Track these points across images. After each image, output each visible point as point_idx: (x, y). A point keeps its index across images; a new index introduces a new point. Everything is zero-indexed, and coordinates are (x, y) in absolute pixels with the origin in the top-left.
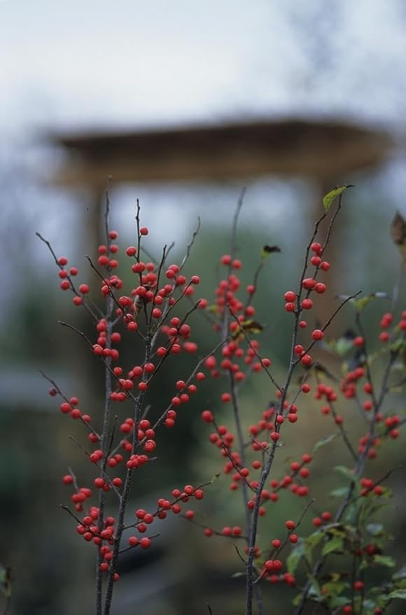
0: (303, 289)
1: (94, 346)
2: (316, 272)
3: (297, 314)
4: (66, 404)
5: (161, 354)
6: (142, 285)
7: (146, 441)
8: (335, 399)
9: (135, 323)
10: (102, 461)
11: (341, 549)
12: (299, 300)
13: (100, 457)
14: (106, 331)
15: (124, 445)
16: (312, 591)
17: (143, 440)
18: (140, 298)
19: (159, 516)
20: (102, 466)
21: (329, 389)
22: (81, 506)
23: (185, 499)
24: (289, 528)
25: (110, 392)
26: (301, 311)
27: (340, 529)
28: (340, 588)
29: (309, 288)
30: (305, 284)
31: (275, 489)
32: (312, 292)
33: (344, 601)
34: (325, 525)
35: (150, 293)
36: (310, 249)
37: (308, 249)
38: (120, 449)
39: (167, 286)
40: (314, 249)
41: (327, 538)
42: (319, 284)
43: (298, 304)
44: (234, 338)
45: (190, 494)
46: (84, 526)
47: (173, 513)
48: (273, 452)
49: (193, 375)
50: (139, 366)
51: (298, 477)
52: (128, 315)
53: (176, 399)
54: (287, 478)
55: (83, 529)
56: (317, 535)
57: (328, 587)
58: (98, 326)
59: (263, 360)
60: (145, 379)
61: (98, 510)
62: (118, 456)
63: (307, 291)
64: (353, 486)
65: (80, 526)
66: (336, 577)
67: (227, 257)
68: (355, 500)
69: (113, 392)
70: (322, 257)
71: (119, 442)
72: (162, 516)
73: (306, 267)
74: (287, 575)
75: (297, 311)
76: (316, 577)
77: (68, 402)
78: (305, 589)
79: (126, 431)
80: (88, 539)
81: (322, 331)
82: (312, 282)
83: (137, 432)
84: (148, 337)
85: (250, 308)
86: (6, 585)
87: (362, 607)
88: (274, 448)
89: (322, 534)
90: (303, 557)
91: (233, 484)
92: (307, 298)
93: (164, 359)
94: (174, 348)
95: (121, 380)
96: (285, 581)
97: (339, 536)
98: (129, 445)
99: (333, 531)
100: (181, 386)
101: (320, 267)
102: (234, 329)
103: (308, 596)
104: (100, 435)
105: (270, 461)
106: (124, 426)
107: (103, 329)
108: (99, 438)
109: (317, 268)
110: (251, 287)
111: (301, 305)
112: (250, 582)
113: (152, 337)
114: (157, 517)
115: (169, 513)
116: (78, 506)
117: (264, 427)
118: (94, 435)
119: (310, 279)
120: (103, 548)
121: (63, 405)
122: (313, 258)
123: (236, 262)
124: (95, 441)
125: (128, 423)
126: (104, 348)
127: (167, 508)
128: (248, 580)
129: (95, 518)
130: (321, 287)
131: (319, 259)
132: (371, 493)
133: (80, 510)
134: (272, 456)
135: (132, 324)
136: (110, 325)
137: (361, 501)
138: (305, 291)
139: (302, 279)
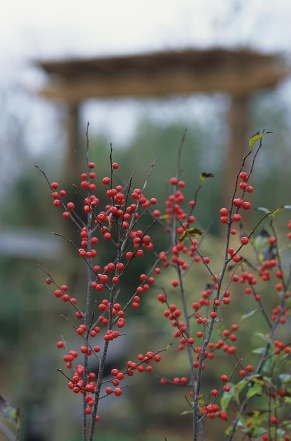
0: (234, 206)
1: (79, 250)
2: (243, 194)
3: (229, 225)
4: (59, 290)
5: (129, 257)
6: (114, 206)
7: (118, 319)
8: (255, 283)
9: (110, 234)
10: (85, 332)
11: (260, 393)
12: (230, 214)
13: (85, 330)
14: (88, 237)
15: (101, 320)
16: (240, 423)
17: (116, 318)
18: (114, 215)
19: (128, 374)
20: (86, 336)
21: (250, 275)
22: (70, 365)
23: (147, 361)
24: (224, 381)
25: (91, 282)
26: (232, 222)
27: (260, 378)
28: (259, 422)
29: (238, 205)
30: (235, 202)
31: (212, 350)
32: (240, 209)
33: (262, 430)
34: (249, 376)
35: (120, 211)
36: (239, 177)
37: (238, 177)
38: (99, 322)
39: (132, 205)
40: (242, 177)
41: (250, 385)
42: (246, 202)
43: (230, 217)
44: (181, 241)
45: (150, 358)
46: (74, 383)
47: (138, 371)
48: (212, 326)
49: (152, 270)
50: (112, 263)
51: (229, 340)
52: (104, 227)
53: (140, 288)
54: (221, 341)
55: (72, 385)
56: (243, 383)
57: (251, 420)
58: (82, 233)
59: (204, 258)
60: (117, 274)
61: (83, 367)
62: (97, 328)
63: (237, 208)
64: (269, 346)
65: (70, 383)
66: (257, 413)
67: (174, 179)
68: (270, 357)
69: (93, 282)
70: (248, 182)
71: (98, 318)
72: (130, 374)
73: (236, 190)
74: (221, 412)
75: (229, 222)
76: (242, 414)
77: (60, 289)
78: (234, 422)
79: (103, 309)
80: (76, 392)
81: (248, 238)
82: (241, 201)
83: (111, 311)
84: (119, 244)
85: (192, 217)
86: (16, 420)
87: (276, 435)
88: (212, 324)
89: (247, 382)
90: (232, 398)
91: (180, 346)
92: (236, 213)
93: (131, 260)
94: (138, 252)
95: (99, 275)
96: (220, 416)
97: (259, 384)
98: (105, 320)
99: (255, 380)
100: (144, 278)
101: (246, 190)
102: (181, 233)
103: (237, 428)
104: (84, 313)
105: (210, 333)
106: (101, 305)
107: (85, 236)
108: (83, 315)
109: (244, 191)
110: (192, 202)
111: (232, 218)
112: (196, 421)
113: (122, 244)
114: (127, 375)
115: (136, 372)
116: (68, 364)
117: (203, 303)
118: (79, 313)
119: (239, 199)
120: (87, 397)
121: (56, 291)
122: (241, 183)
123: (181, 182)
124: (80, 317)
125: (104, 303)
126: (87, 252)
127: (134, 368)
128: (194, 419)
129: (80, 374)
130: (247, 205)
131: (245, 184)
132: (282, 352)
133: (70, 367)
134: (211, 329)
135: (108, 234)
136: (91, 232)
137: (275, 357)
138: (235, 208)
139: (233, 199)
